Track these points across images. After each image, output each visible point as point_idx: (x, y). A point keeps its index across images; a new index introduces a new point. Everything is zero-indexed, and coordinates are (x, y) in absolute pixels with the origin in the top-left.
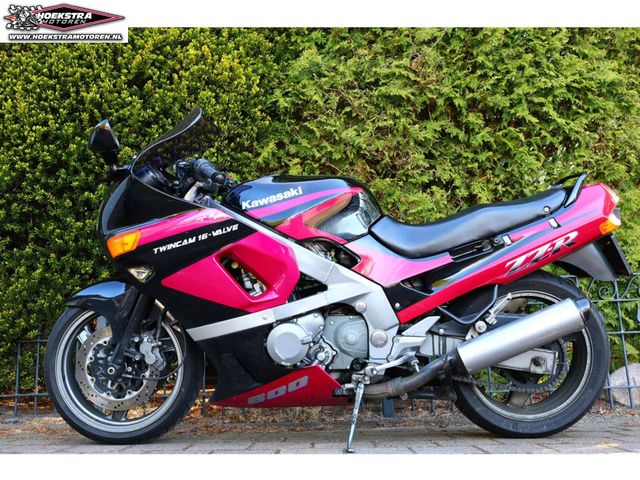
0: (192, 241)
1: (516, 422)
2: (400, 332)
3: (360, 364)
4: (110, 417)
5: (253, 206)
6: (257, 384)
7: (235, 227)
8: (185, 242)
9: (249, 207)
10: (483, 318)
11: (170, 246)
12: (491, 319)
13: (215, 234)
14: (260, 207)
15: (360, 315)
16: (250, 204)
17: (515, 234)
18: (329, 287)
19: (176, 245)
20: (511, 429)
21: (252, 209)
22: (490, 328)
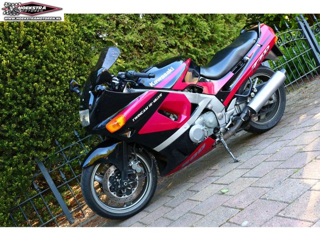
0: (147, 109)
1: (267, 125)
2: (226, 111)
3: (217, 129)
4: (125, 206)
5: (156, 84)
6: (187, 157)
7: (161, 95)
8: (144, 111)
9: (154, 85)
10: (252, 91)
11: (139, 115)
12: (256, 90)
13: (154, 102)
14: (159, 83)
15: (211, 110)
16: (153, 83)
17: (249, 54)
18: (199, 104)
19: (141, 114)
20: (267, 128)
21: (156, 85)
22: (256, 93)
